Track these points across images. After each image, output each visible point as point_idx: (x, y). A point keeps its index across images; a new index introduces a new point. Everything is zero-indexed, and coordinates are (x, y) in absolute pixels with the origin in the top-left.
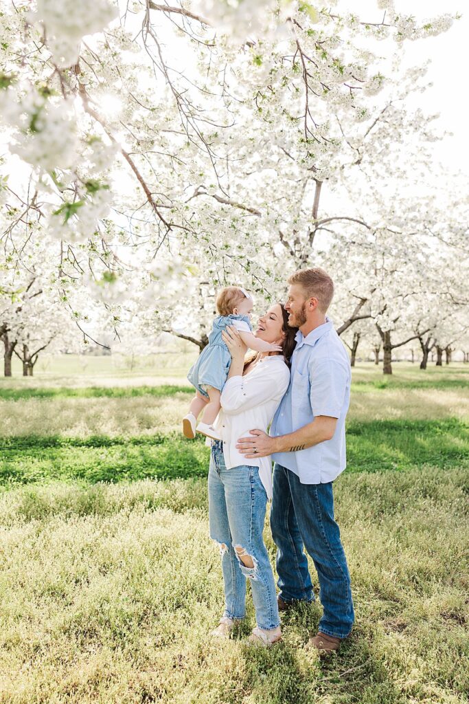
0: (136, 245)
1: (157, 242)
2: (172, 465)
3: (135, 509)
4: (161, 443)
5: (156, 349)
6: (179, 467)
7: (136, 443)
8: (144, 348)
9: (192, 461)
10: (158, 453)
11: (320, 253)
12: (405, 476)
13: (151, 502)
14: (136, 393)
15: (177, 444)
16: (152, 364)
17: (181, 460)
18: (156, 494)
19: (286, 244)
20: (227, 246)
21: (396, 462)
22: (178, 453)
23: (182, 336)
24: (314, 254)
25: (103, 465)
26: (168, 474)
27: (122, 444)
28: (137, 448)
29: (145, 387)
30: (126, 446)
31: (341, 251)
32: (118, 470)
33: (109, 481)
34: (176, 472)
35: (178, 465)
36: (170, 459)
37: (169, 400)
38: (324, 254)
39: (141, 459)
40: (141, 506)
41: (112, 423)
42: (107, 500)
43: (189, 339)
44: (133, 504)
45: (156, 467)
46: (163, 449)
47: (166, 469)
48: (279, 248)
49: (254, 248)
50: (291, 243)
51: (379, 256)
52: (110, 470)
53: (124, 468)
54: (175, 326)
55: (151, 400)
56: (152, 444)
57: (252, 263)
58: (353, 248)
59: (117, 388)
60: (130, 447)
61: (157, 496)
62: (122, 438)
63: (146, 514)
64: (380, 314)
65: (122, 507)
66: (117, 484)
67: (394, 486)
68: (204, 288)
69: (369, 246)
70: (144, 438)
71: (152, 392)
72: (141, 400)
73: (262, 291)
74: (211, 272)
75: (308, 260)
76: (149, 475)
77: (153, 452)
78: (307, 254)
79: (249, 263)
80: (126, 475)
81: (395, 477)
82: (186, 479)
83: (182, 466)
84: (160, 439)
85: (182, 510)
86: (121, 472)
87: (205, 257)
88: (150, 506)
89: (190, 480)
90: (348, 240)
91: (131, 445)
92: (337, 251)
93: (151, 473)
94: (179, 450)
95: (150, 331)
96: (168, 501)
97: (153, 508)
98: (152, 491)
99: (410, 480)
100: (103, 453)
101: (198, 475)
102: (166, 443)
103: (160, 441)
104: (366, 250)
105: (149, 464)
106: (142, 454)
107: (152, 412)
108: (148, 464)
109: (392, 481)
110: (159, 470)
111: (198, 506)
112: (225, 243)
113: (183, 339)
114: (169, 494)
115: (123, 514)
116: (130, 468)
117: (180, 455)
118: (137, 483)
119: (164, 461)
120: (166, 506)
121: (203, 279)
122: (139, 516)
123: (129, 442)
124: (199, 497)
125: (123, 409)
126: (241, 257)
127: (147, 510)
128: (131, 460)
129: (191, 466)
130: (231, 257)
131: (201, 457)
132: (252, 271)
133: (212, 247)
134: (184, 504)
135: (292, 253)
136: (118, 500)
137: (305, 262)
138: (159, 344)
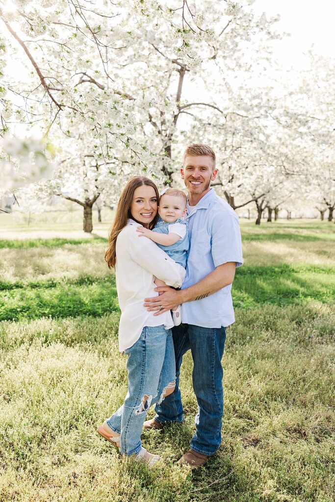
0: (31, 123)
1: (49, 120)
2: (63, 305)
3: (34, 344)
4: (54, 287)
5: (48, 208)
6: (70, 307)
7: (34, 286)
8: (39, 208)
9: (80, 302)
10: (51, 296)
11: (182, 132)
12: (251, 313)
13: (47, 337)
14: (32, 245)
15: (67, 287)
16: (45, 220)
17: (70, 301)
18: (50, 331)
19: (154, 124)
20: (110, 125)
21: (243, 301)
22: (68, 295)
23: (69, 199)
24: (177, 133)
25: (6, 306)
26: (60, 313)
27: (22, 287)
28: (34, 291)
29: (40, 239)
30: (25, 289)
31: (199, 131)
32: (18, 310)
33: (11, 320)
34: (66, 311)
35: (68, 305)
36: (61, 300)
37: (59, 251)
38: (185, 133)
39: (37, 301)
40: (39, 341)
41: (12, 270)
42: (10, 336)
43: (75, 201)
44: (32, 339)
45: (50, 307)
46: (56, 292)
47: (59, 308)
48: (149, 127)
49: (133, 127)
50: (158, 123)
51: (230, 135)
52: (11, 311)
53: (23, 308)
54: (63, 190)
55: (45, 250)
56: (47, 288)
57: (131, 139)
58: (209, 129)
59: (17, 241)
60: (29, 291)
61: (51, 332)
62: (22, 283)
63: (43, 349)
64: (229, 182)
65: (22, 342)
66: (18, 323)
67: (243, 321)
68: (87, 160)
69: (222, 127)
70: (40, 282)
71: (46, 244)
72: (36, 250)
73: (139, 164)
74: (96, 147)
75: (173, 138)
76: (44, 314)
77: (47, 295)
78: (171, 133)
79: (128, 139)
80: (26, 314)
81: (243, 313)
82: (75, 317)
83: (72, 306)
84: (53, 283)
85: (73, 344)
86: (21, 311)
87: (91, 134)
88: (46, 341)
89: (79, 318)
90: (204, 122)
91: (29, 288)
92: (196, 131)
93: (46, 312)
94: (69, 293)
95: (43, 195)
96: (61, 336)
97: (48, 342)
98: (47, 328)
99: (254, 316)
100: (6, 296)
101: (85, 314)
102: (58, 287)
103: (52, 285)
104: (219, 130)
105: (45, 305)
106: (38, 297)
107: (45, 261)
108: (42, 304)
109: (240, 317)
110: (53, 310)
111: (86, 340)
112: (108, 123)
113: (70, 201)
114: (62, 331)
115: (24, 348)
116: (29, 308)
117: (70, 297)
118: (35, 322)
119: (56, 302)
120: (59, 342)
121: (86, 153)
122: (37, 351)
123: (28, 286)
124: (87, 333)
125: (22, 258)
126: (122, 134)
127: (44, 344)
128: (30, 301)
129: (79, 306)
130: (113, 134)
131: (87, 299)
132: (131, 147)
133: (97, 125)
134: (74, 338)
135: (159, 132)
136: (19, 337)
137: (170, 139)
138: (51, 204)
